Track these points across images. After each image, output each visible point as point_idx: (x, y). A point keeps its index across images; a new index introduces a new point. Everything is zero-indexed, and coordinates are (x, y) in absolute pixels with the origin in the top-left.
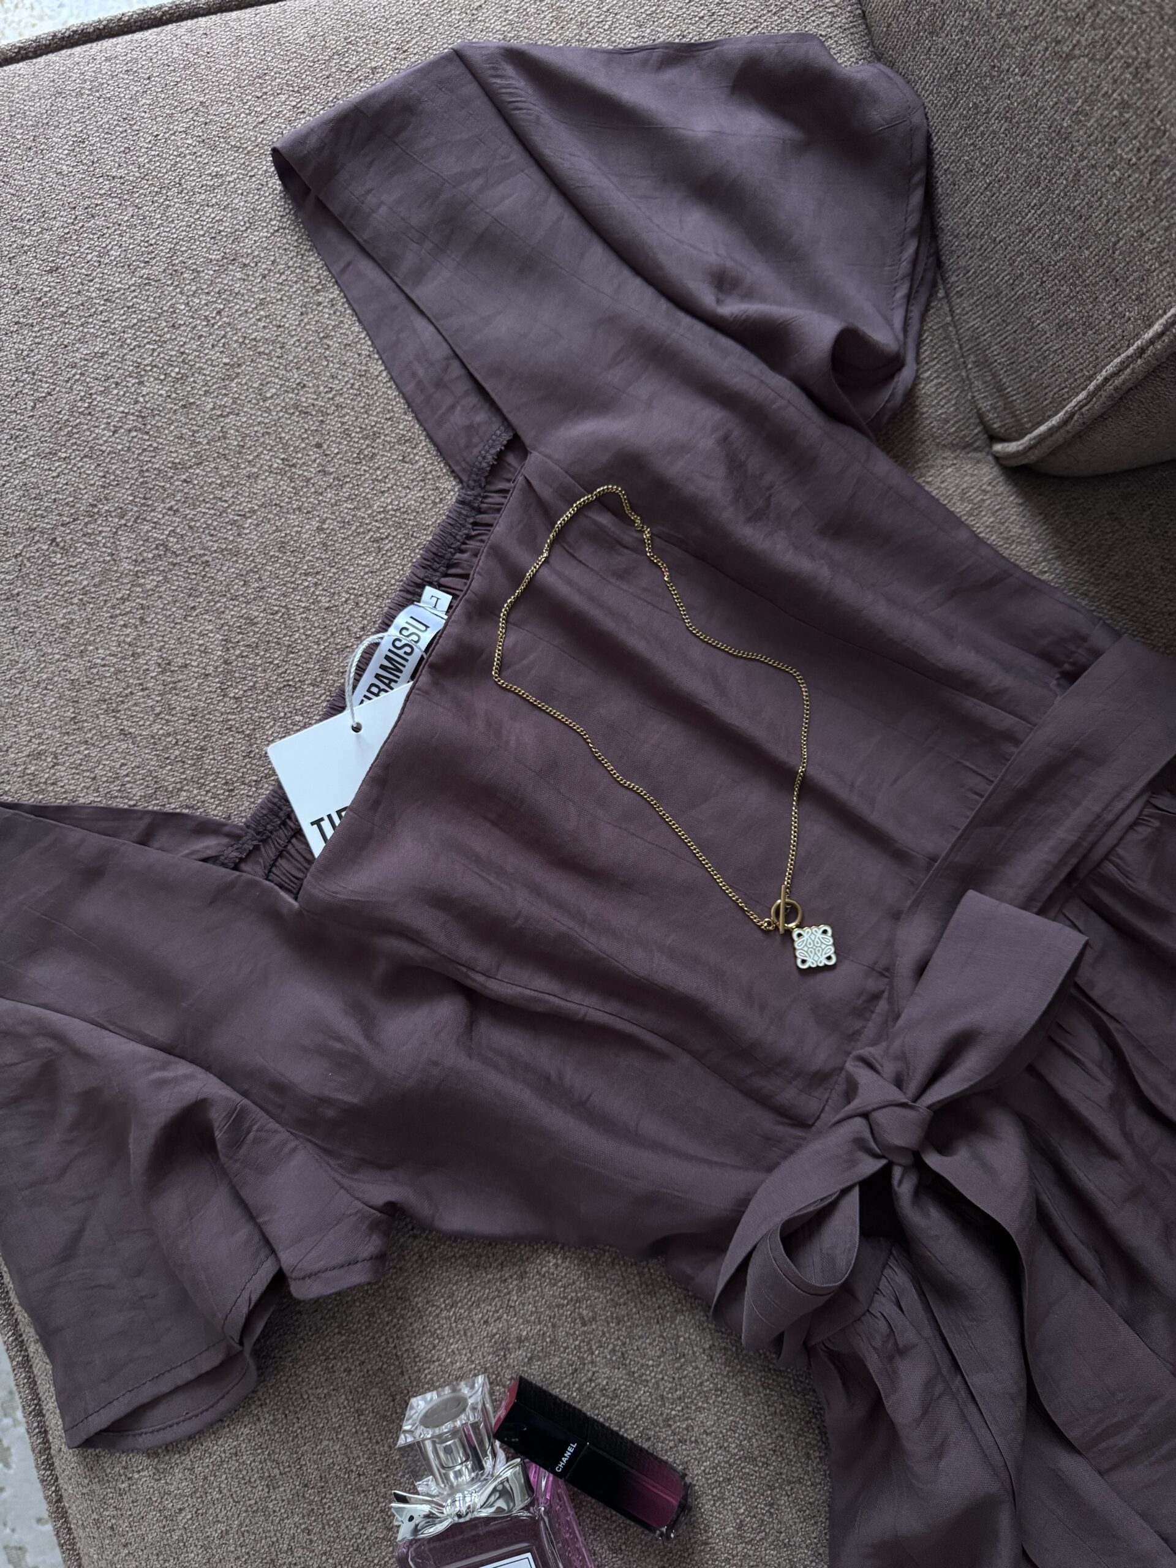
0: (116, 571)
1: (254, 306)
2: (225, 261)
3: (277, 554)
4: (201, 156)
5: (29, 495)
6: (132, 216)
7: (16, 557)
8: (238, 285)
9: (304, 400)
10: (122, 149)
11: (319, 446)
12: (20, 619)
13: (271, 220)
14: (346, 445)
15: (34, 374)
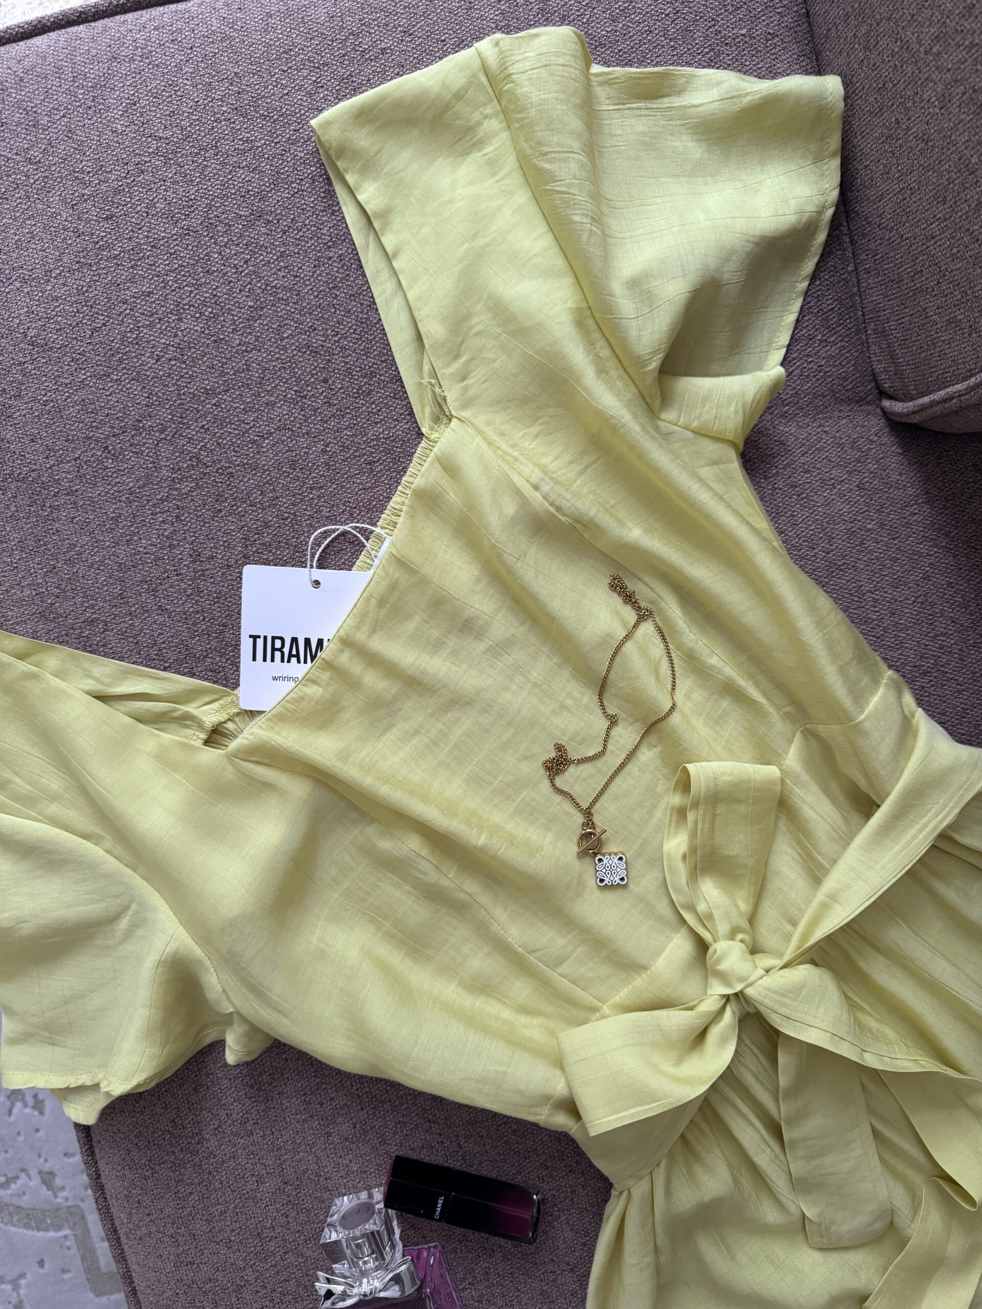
0: (157, 477)
1: (275, 258)
2: (252, 217)
3: (288, 470)
4: (234, 122)
5: (87, 409)
6: (176, 173)
7: (75, 460)
8: (263, 239)
9: (314, 341)
10: (168, 112)
11: (325, 381)
12: (77, 511)
13: (292, 182)
14: (348, 382)
15: (92, 307)
